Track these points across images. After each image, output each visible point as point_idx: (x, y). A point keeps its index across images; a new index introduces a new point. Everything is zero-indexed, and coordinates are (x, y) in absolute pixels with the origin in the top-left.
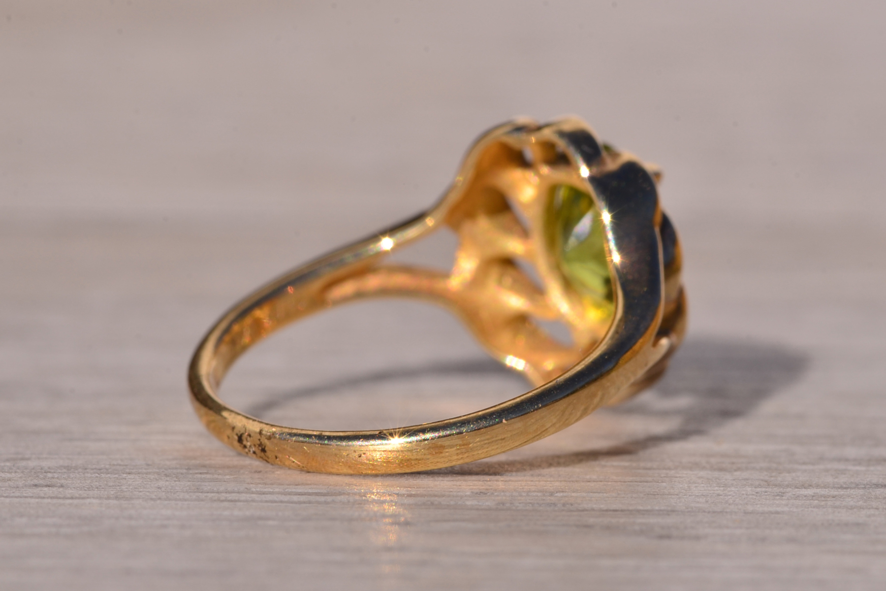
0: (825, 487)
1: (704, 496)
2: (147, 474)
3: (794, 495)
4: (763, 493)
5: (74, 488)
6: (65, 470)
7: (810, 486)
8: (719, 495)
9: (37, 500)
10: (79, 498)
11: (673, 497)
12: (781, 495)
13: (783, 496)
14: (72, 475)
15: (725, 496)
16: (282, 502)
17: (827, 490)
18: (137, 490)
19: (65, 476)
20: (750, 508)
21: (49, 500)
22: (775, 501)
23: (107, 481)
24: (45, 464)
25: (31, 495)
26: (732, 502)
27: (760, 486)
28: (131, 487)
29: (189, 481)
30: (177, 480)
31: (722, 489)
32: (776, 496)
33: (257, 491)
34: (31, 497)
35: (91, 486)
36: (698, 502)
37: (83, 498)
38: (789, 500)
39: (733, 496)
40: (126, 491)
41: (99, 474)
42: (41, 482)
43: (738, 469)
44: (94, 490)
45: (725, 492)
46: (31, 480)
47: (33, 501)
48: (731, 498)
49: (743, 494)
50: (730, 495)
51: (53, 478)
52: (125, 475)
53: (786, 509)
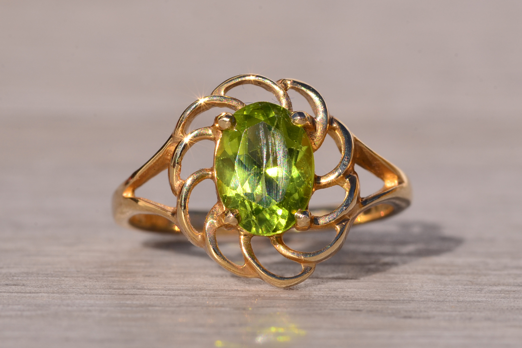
0: (508, 285)
1: (432, 291)
2: (77, 277)
3: (489, 290)
4: (469, 289)
5: (31, 286)
6: (25, 275)
7: (499, 285)
8: (441, 290)
9: (8, 294)
10: (35, 293)
11: (412, 291)
12: (481, 290)
13: (482, 291)
14: (30, 278)
15: (445, 291)
16: (163, 295)
17: (510, 287)
18: (71, 287)
19: (25, 278)
20: (461, 299)
21: (16, 294)
22: (477, 294)
23: (52, 282)
24: (13, 271)
25: (4, 291)
26: (449, 295)
27: (467, 285)
28: (67, 286)
29: (104, 282)
30: (96, 281)
31: (443, 286)
32: (478, 291)
33: (148, 288)
34: (4, 292)
35: (42, 285)
36: (428, 295)
37: (37, 293)
38: (486, 293)
39: (450, 291)
40: (64, 288)
41: (47, 277)
42: (10, 282)
43: (453, 274)
44: (44, 288)
45: (445, 288)
46: (4, 281)
47: (5, 294)
48: (449, 292)
49: (456, 290)
50: (448, 290)
51: (18, 280)
52: (63, 278)
53: (484, 299)
